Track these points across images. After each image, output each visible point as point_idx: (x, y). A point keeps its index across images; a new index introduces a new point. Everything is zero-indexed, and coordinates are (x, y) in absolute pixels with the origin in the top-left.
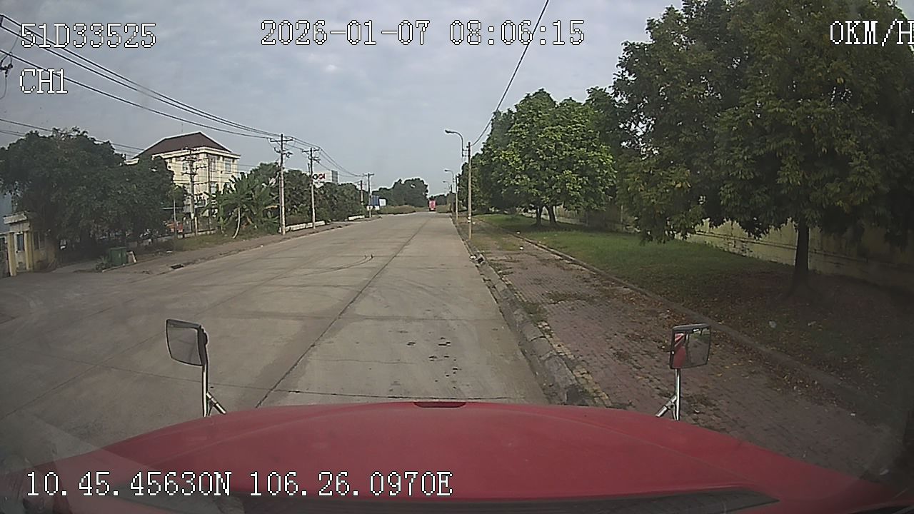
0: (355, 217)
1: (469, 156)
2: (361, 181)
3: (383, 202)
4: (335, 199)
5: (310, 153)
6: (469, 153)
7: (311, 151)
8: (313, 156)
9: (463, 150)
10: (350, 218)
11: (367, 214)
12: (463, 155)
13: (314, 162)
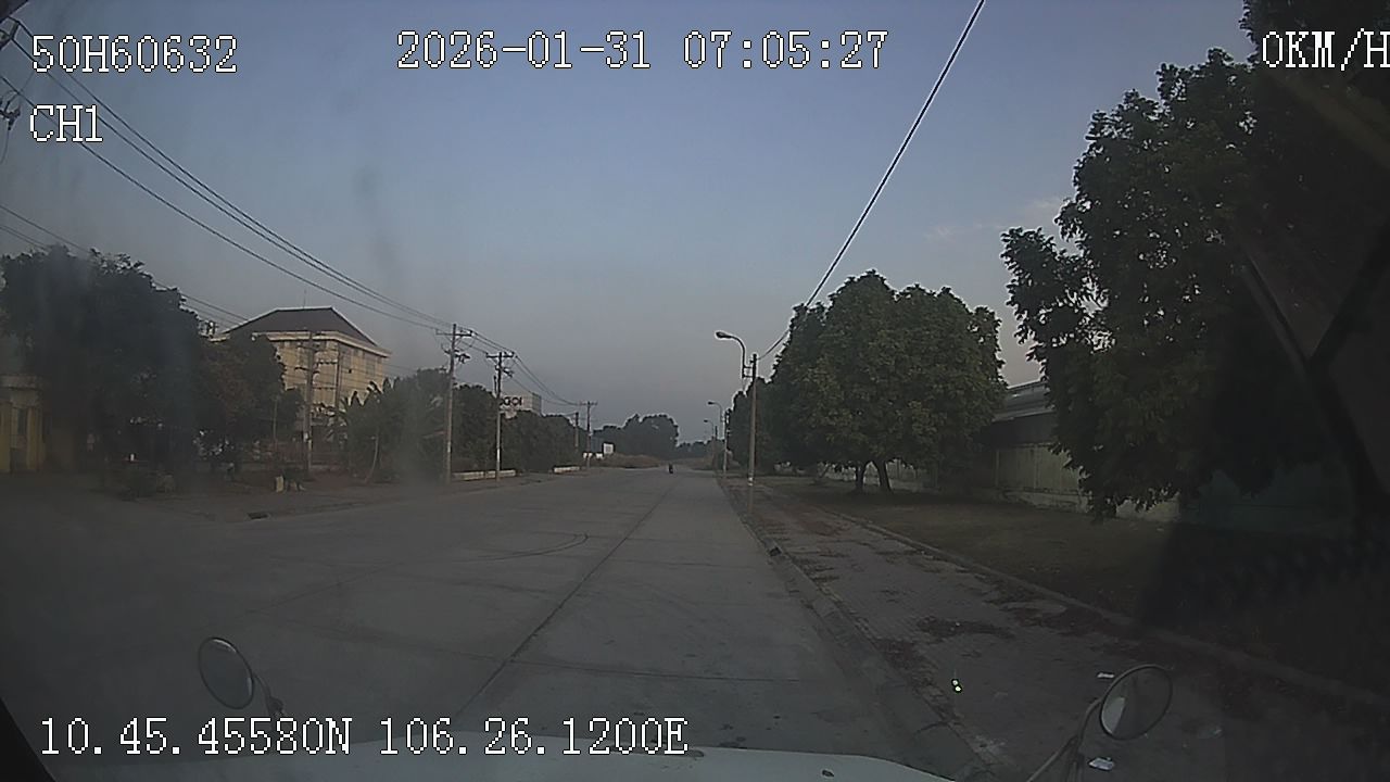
0: (565, 469)
1: (754, 377)
2: (577, 414)
3: (608, 448)
4: (535, 437)
5: (497, 359)
6: (754, 373)
7: (500, 356)
8: (503, 365)
9: (744, 367)
10: (556, 470)
11: (583, 464)
12: (743, 376)
13: (504, 375)
